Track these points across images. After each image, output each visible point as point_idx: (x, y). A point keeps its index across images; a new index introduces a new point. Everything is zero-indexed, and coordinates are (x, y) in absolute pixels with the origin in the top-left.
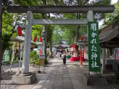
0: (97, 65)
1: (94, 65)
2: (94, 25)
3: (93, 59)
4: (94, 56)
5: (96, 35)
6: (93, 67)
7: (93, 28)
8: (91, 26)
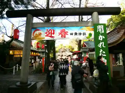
2: (101, 27)
7: (100, 30)
8: (98, 28)
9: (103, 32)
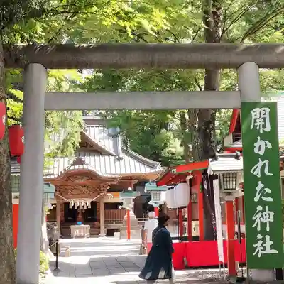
0: (272, 247)
1: (265, 249)
2: (263, 113)
3: (259, 229)
4: (262, 216)
5: (270, 146)
6: (260, 256)
7: (260, 123)
8: (253, 118)
9: (268, 129)
